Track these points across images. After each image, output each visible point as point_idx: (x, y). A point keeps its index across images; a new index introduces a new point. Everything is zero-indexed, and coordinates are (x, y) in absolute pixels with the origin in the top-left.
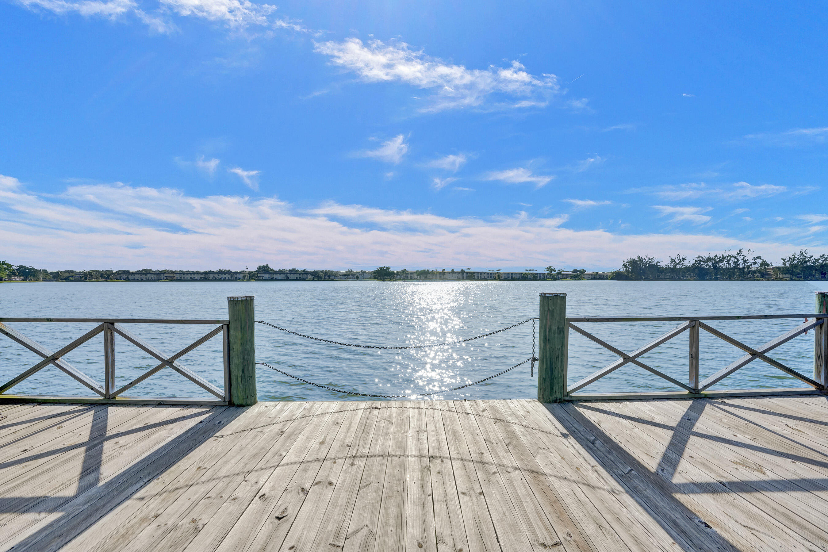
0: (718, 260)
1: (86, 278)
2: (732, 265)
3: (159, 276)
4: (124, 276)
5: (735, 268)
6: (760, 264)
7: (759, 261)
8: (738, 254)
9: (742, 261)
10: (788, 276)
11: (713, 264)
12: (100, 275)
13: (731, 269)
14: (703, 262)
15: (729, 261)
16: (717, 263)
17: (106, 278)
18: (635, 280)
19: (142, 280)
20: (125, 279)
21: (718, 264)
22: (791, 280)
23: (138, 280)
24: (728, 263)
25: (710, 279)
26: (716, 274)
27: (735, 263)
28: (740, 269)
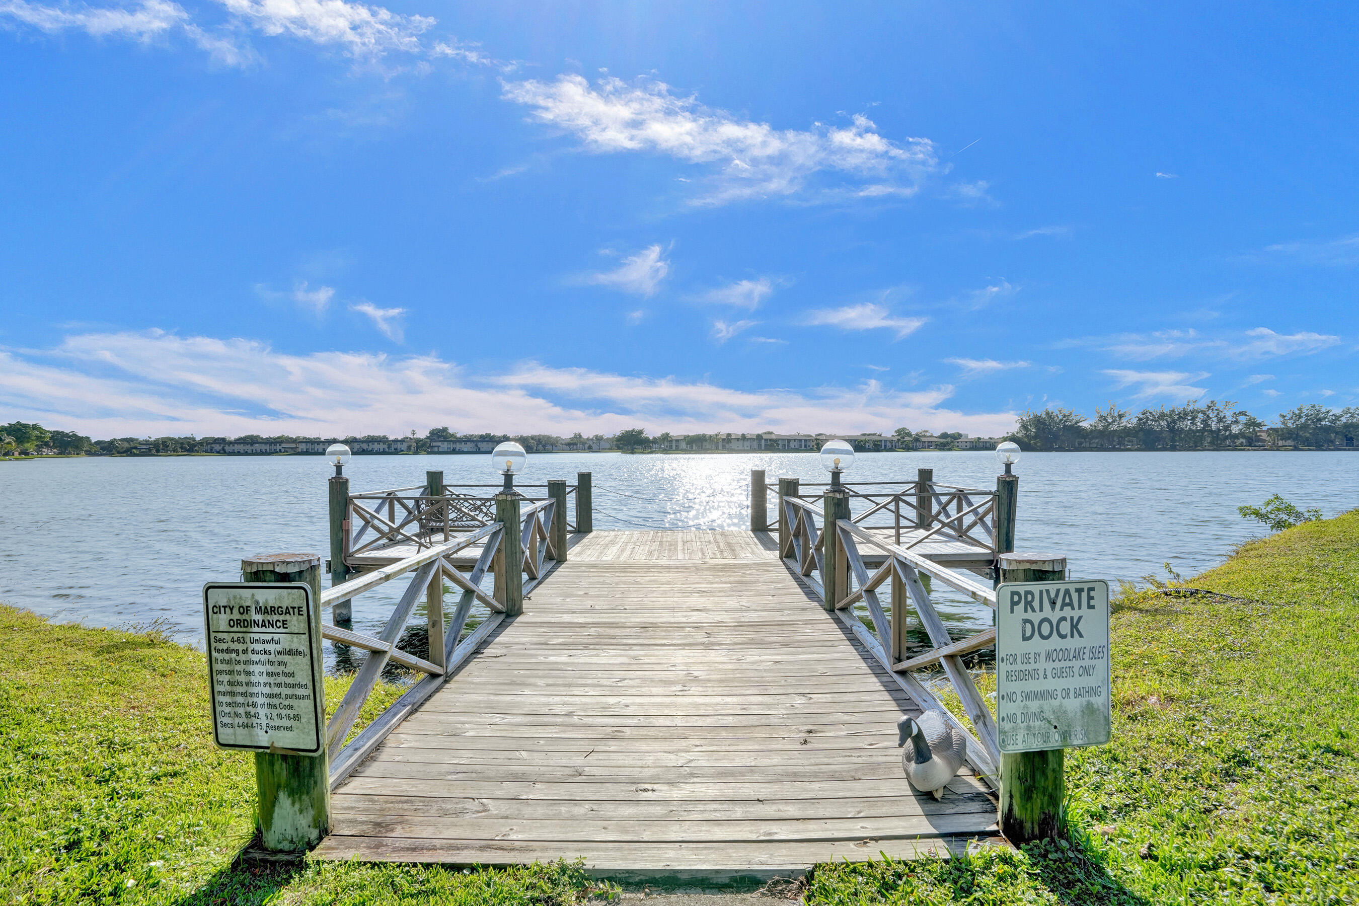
0: (1176, 418)
1: (158, 451)
2: (1200, 425)
3: (273, 447)
4: (217, 447)
5: (1203, 430)
6: (1246, 424)
7: (1243, 419)
8: (1209, 407)
9: (1215, 419)
10: (1290, 442)
11: (1168, 424)
12: (179, 445)
13: (1198, 431)
14: (1152, 420)
15: (1194, 418)
16: (1174, 422)
17: (188, 451)
18: (1041, 450)
19: (246, 454)
20: (218, 452)
21: (1176, 424)
22: (1296, 449)
23: (239, 454)
24: (1193, 423)
25: (1164, 449)
26: (1173, 440)
27: (1205, 422)
28: (1211, 431)
